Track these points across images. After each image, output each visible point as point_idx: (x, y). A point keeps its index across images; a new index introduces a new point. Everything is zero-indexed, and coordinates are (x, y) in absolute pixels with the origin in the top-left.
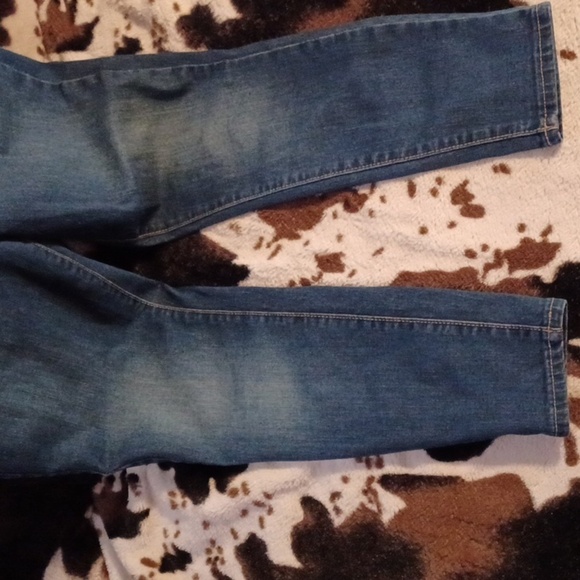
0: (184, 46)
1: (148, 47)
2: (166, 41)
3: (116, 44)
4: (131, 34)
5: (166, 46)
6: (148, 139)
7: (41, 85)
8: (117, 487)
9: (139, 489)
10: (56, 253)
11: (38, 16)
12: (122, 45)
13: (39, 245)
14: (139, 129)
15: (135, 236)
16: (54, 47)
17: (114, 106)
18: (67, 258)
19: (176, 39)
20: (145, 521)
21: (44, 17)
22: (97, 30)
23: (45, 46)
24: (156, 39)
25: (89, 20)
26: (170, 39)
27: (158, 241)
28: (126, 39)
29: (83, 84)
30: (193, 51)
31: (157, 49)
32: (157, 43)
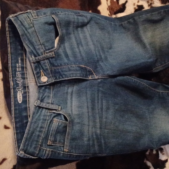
0: (160, 4)
1: (146, 7)
2: (153, 3)
3: (135, 8)
4: (139, 4)
5: (153, 5)
6: (152, 37)
7: (116, 25)
8: (154, 152)
9: (163, 153)
10: (132, 79)
11: (107, 4)
12: (137, 8)
13: (128, 77)
14: (149, 34)
15: (153, 69)
16: (113, 13)
17: (141, 28)
18: (136, 80)
19: (157, 2)
20: (167, 163)
21: (109, 4)
22: (127, 5)
23: (110, 13)
24: (149, 4)
25: (124, 2)
26: (155, 3)
27: (159, 70)
28: (138, 6)
29: (129, 22)
30: (164, 5)
31: (150, 7)
32: (150, 5)
